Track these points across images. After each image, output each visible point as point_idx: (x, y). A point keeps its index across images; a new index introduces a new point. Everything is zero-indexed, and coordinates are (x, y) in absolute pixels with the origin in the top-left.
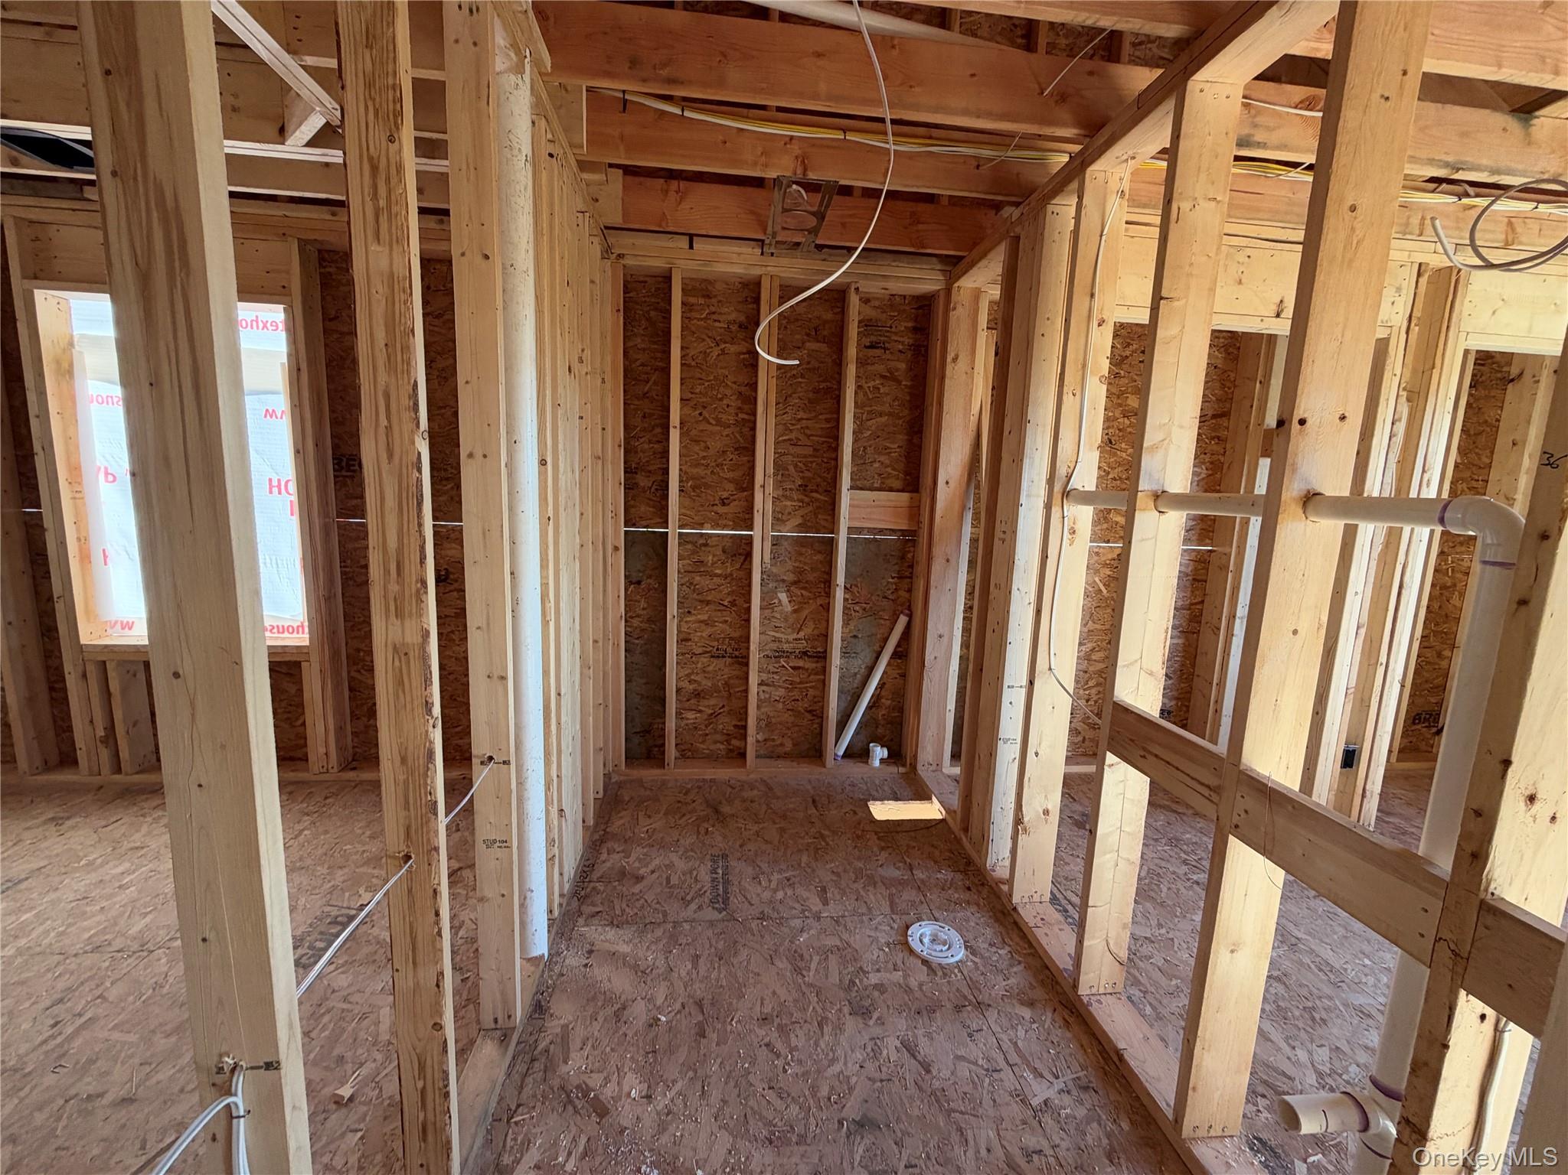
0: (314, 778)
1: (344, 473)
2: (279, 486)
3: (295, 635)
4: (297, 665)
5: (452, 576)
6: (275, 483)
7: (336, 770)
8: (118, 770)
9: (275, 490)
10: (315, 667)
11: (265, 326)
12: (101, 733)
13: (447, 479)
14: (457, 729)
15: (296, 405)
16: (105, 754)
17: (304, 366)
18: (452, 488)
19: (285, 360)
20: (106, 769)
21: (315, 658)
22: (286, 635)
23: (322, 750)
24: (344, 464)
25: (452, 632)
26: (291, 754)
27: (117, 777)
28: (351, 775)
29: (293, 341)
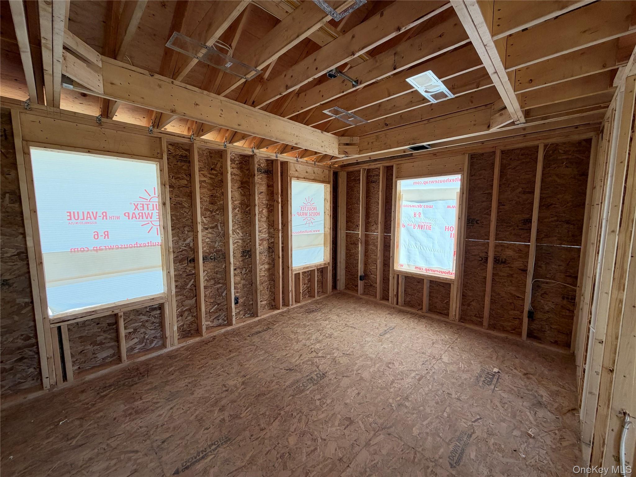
0: (450, 322)
1: (470, 224)
2: (448, 228)
3: (447, 275)
4: (450, 285)
5: (507, 262)
6: (447, 228)
7: (458, 321)
8: (397, 304)
9: (447, 230)
10: (456, 286)
11: (450, 181)
12: (395, 293)
13: (510, 226)
14: (503, 318)
15: (461, 204)
16: (395, 299)
17: (465, 192)
18: (512, 230)
19: (459, 191)
20: (395, 303)
21: (456, 283)
22: (444, 274)
23: (454, 313)
24: (470, 221)
25: (505, 282)
26: (441, 312)
27: (397, 306)
28: (463, 324)
29: (462, 185)
